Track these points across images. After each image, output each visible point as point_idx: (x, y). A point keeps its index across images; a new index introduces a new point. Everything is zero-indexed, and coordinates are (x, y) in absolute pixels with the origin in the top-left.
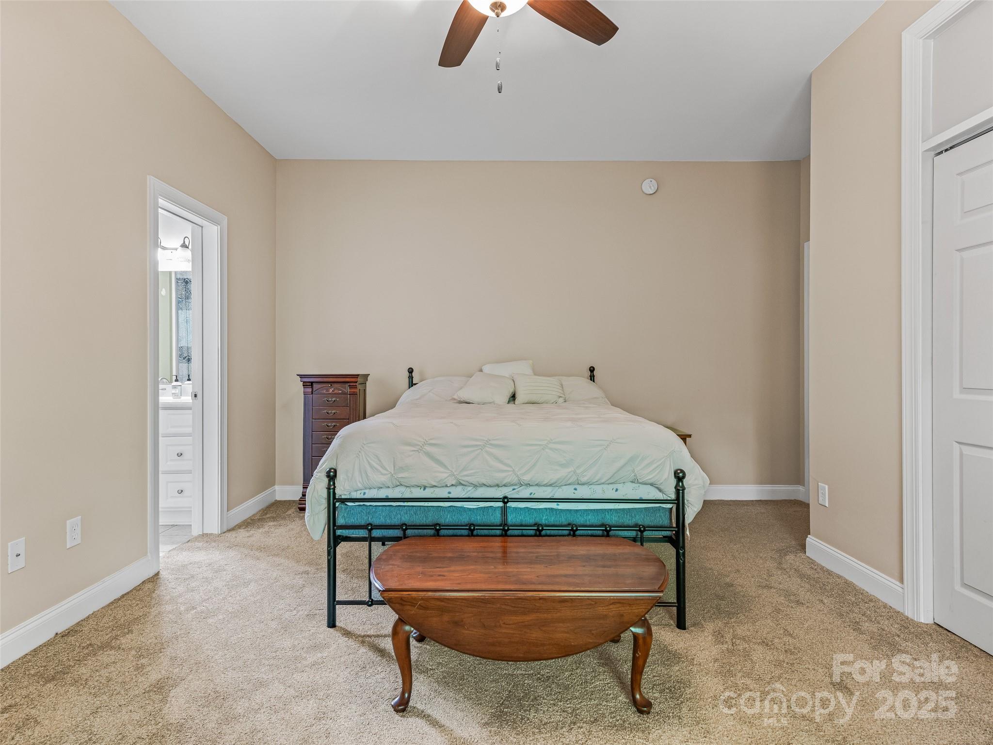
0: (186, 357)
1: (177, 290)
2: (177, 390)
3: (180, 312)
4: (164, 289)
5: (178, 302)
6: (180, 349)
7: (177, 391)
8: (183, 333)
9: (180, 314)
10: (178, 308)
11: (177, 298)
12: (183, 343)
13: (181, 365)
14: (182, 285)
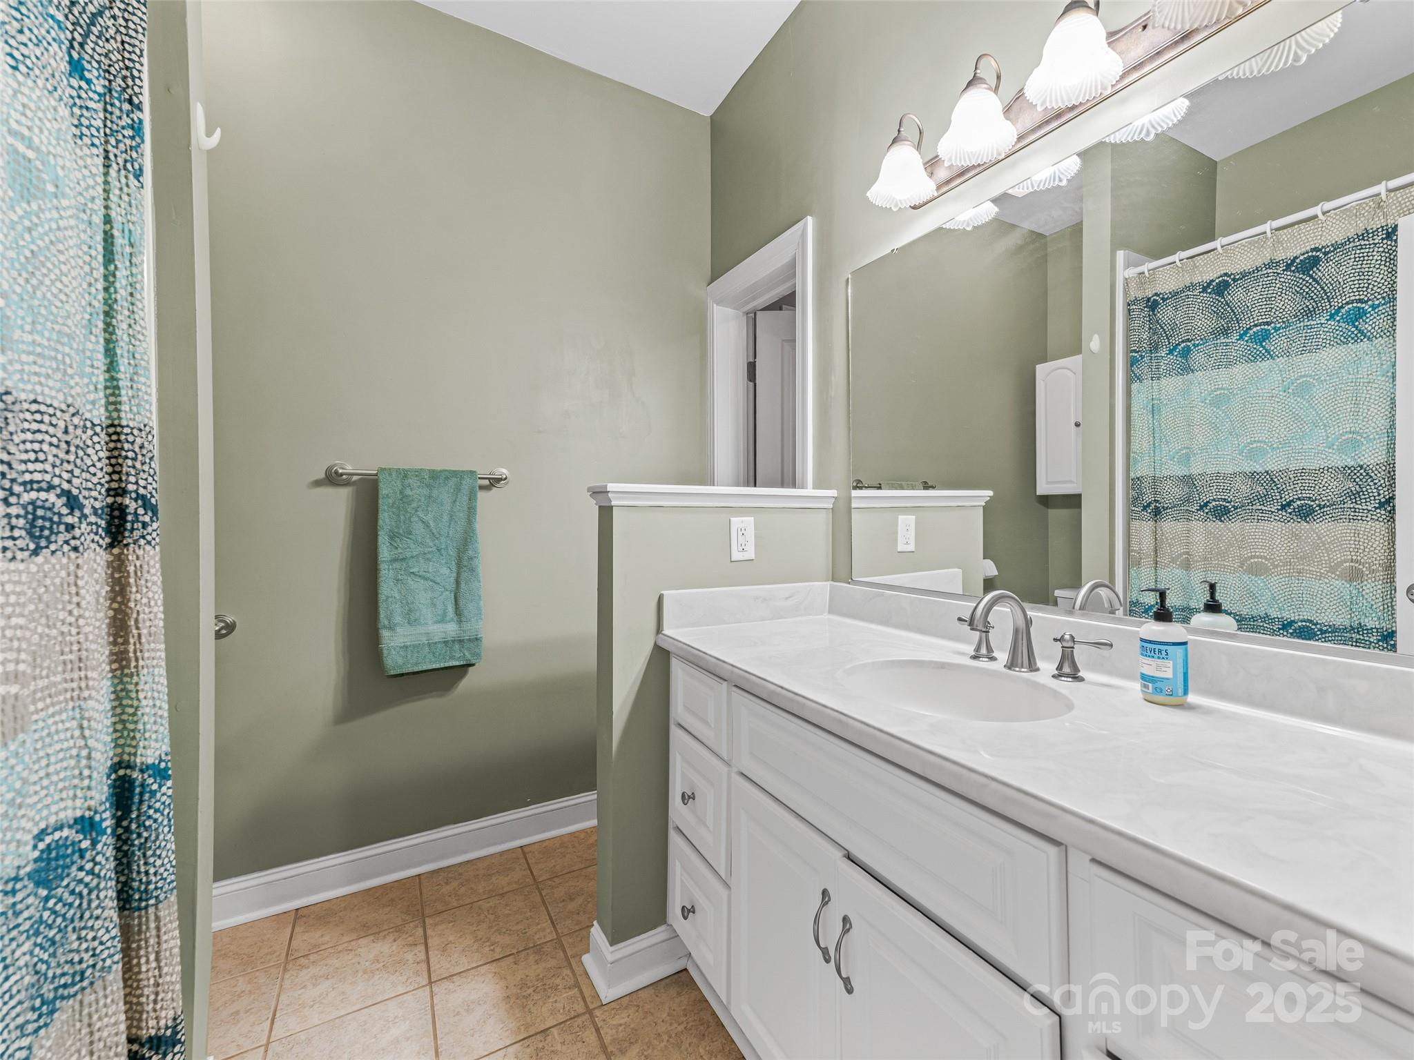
0: (1149, 505)
1: (1128, 330)
2: (1170, 664)
3: (1135, 386)
4: (1096, 337)
5: (1132, 363)
6: (1134, 484)
7: (1166, 670)
8: (1141, 441)
9: (1134, 392)
10: (1131, 378)
11: (1128, 350)
12: (1142, 469)
13: (1135, 524)
14: (1141, 314)
